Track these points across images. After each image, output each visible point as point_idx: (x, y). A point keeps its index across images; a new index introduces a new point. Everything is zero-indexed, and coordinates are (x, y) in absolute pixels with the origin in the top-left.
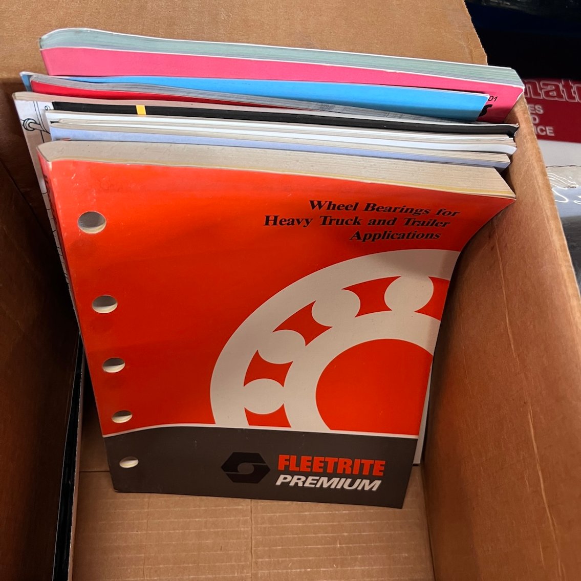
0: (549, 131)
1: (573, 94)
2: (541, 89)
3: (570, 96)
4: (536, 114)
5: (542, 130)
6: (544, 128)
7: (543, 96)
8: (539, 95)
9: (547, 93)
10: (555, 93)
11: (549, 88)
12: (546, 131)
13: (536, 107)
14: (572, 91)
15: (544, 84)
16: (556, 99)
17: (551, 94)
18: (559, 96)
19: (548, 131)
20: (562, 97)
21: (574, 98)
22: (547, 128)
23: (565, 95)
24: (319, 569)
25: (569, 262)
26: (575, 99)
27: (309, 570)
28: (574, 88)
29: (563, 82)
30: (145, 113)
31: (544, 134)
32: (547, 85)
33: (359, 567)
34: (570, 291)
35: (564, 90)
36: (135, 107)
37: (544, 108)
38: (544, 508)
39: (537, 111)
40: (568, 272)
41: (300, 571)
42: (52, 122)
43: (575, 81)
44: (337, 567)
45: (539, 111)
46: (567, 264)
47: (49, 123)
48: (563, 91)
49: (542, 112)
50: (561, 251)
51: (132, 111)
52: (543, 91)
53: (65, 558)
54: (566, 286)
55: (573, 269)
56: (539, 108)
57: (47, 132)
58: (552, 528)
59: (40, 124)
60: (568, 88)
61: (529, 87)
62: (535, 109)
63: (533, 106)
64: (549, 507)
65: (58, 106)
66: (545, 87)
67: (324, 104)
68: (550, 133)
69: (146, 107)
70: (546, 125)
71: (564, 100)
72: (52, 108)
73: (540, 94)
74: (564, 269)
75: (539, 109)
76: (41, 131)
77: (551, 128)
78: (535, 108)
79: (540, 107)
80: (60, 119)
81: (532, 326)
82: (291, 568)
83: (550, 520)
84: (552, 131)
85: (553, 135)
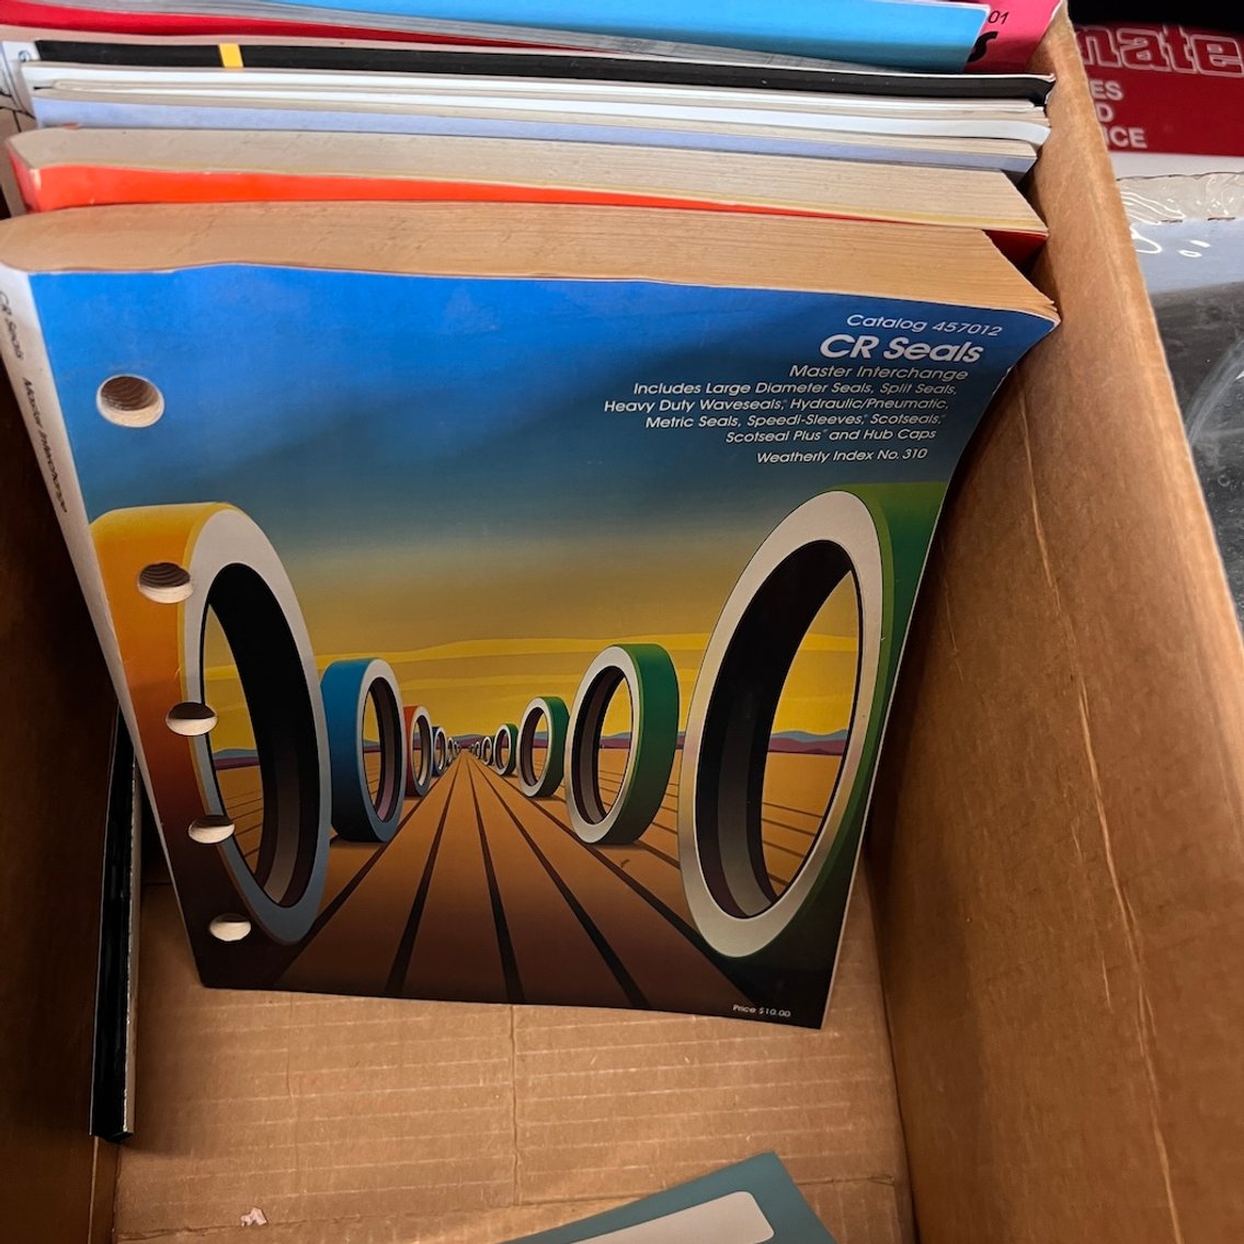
0: (1135, 135)
1: (1188, 57)
2: (1118, 46)
3: (1182, 61)
4: (1108, 101)
5: (1120, 136)
6: (1124, 132)
7: (1122, 62)
8: (1114, 59)
9: (1131, 56)
10: (1148, 56)
11: (1135, 44)
12: (1128, 137)
13: (1109, 85)
14: (1186, 49)
15: (1125, 36)
16: (1152, 67)
17: (1139, 56)
18: (1158, 60)
19: (1133, 139)
20: (1162, 63)
21: (1189, 65)
22: (1132, 131)
23: (1170, 59)
24: (654, 1069)
25: (1160, 360)
26: (1191, 67)
27: (633, 1070)
28: (1190, 42)
29: (1166, 32)
30: (240, 63)
31: (1125, 143)
32: (1131, 37)
33: (737, 1060)
34: (1163, 422)
35: (1169, 48)
36: (215, 49)
37: (1124, 88)
38: (1113, 890)
39: (1110, 96)
40: (1159, 382)
41: (615, 1074)
42: (36, 88)
43: (1190, 30)
44: (692, 1063)
45: (1115, 94)
46: (1155, 365)
47: (31, 91)
48: (1166, 50)
49: (1120, 96)
50: (1144, 339)
51: (210, 59)
52: (1122, 50)
53: (118, 1047)
54: (1153, 412)
55: (1169, 376)
56: (1114, 87)
57: (27, 114)
58: (1126, 928)
59: (10, 96)
60: (1177, 43)
61: (1092, 43)
62: (1105, 91)
63: (1101, 83)
64: (1120, 886)
65: (49, 52)
66: (1126, 42)
67: (631, 40)
68: (1138, 141)
69: (243, 49)
70: (1127, 126)
71: (1168, 70)
72: (35, 55)
73: (1115, 56)
74: (1149, 377)
75: (1112, 90)
76: (14, 112)
77: (1141, 131)
78: (1104, 87)
79: (1117, 85)
80: (55, 81)
81: (1084, 511)
82: (596, 1068)
83: (1123, 911)
84: (1141, 138)
85: (1144, 146)
